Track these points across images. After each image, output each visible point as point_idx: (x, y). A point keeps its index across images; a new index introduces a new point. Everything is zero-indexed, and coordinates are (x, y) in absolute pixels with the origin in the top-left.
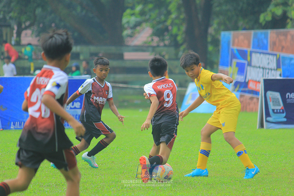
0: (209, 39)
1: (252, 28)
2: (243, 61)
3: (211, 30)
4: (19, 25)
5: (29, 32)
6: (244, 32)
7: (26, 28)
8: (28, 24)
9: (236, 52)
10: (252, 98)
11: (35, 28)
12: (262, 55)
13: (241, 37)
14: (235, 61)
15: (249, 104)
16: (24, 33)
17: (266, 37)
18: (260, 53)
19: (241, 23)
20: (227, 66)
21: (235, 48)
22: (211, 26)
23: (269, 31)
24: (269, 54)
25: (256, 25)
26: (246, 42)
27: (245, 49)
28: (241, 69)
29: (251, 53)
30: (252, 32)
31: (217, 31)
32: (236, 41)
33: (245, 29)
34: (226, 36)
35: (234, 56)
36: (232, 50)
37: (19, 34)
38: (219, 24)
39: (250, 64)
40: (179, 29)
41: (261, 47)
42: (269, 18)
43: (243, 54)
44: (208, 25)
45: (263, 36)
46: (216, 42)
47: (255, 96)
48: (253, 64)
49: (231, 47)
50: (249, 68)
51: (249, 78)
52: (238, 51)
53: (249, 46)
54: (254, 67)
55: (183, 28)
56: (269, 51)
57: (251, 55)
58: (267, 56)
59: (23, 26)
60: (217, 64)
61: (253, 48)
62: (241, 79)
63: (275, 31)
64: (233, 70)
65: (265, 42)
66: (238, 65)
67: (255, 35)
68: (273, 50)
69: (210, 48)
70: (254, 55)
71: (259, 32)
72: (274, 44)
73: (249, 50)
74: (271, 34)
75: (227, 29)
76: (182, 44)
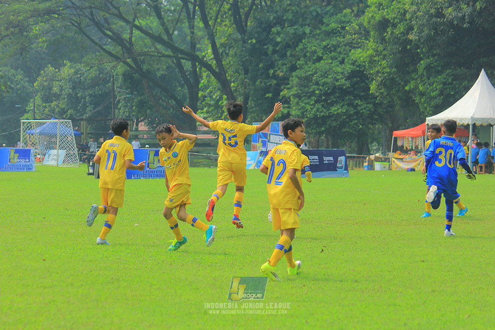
2: (265, 139)
4: (137, 120)
5: (143, 123)
7: (141, 121)
8: (142, 118)
11: (146, 121)
14: (260, 139)
16: (140, 124)
17: (278, 126)
18: (275, 135)
20: (256, 142)
22: (248, 119)
27: (266, 132)
28: (264, 144)
29: (270, 134)
35: (260, 137)
37: (137, 125)
39: (269, 141)
41: (275, 132)
43: (265, 136)
45: (276, 125)
48: (271, 141)
50: (269, 144)
51: (268, 149)
53: (268, 131)
54: (271, 143)
56: (280, 134)
57: (270, 136)
58: (279, 137)
59: (140, 120)
61: (271, 132)
62: (264, 149)
64: (259, 145)
65: (278, 128)
70: (271, 136)
73: (269, 133)
75: (256, 121)
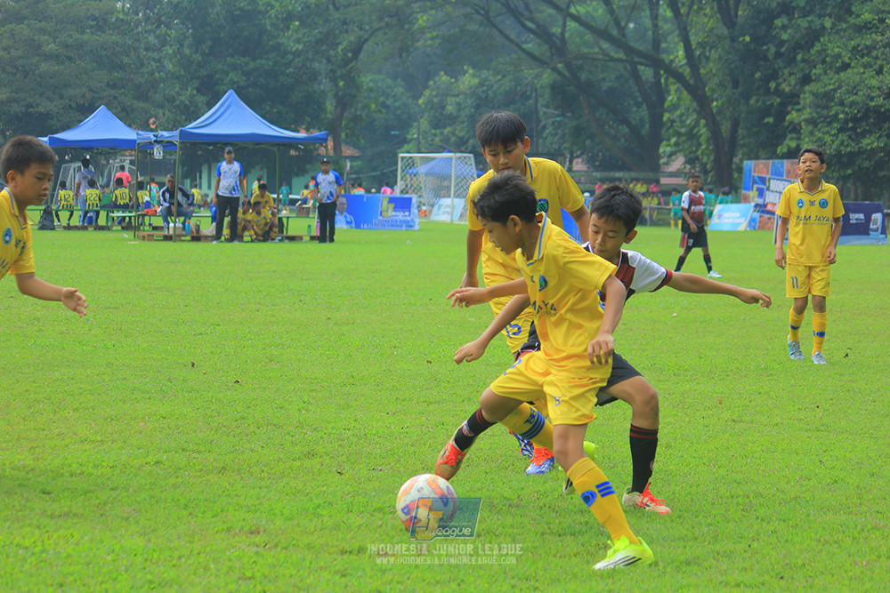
0: (734, 166)
1: (771, 158)
2: (762, 186)
3: (736, 160)
4: (571, 154)
5: (580, 160)
6: (763, 161)
7: (578, 157)
8: (579, 153)
9: (756, 178)
10: (769, 219)
11: (585, 157)
12: (779, 182)
13: (761, 166)
14: (755, 186)
15: (767, 223)
16: (575, 162)
17: (782, 166)
18: (777, 179)
19: (761, 153)
20: (749, 190)
21: (756, 175)
22: (736, 156)
23: (785, 161)
24: (785, 180)
25: (774, 156)
26: (765, 170)
27: (764, 175)
28: (761, 193)
29: (770, 179)
30: (771, 161)
31: (741, 161)
32: (757, 169)
33: (765, 159)
34: (748, 164)
35: (755, 182)
36: (754, 177)
37: (571, 162)
38: (743, 154)
39: (768, 189)
40: (709, 158)
41: (778, 175)
42: (785, 150)
43: (763, 180)
44: (733, 155)
45: (779, 165)
46: (740, 170)
47: (772, 216)
48: (771, 189)
49: (752, 174)
50: (767, 193)
51: (767, 200)
52: (759, 177)
53: (768, 174)
54: (772, 191)
55: (712, 158)
56: (785, 178)
57: (769, 181)
58: (783, 182)
59: (575, 155)
60: (740, 188)
61: (772, 174)
62: (760, 201)
63: (790, 161)
64: (753, 194)
65: (781, 170)
66: (758, 189)
67: (773, 163)
68: (788, 177)
69: (736, 175)
70: (771, 181)
71: (777, 161)
72: (789, 171)
73: (768, 177)
74: (786, 163)
75: (749, 159)
76: (710, 172)
